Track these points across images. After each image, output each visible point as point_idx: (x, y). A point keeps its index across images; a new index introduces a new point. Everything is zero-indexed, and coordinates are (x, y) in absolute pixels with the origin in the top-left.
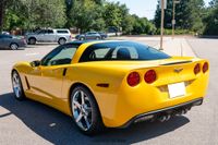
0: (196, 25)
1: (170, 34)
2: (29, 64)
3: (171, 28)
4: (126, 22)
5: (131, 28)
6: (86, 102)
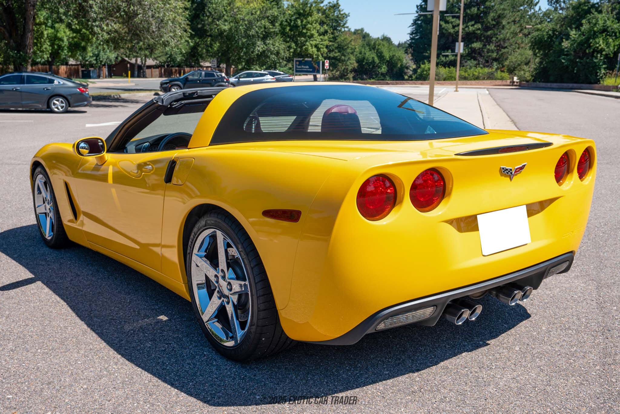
0: (513, 58)
1: (449, 79)
2: (69, 148)
3: (453, 64)
4: (341, 48)
5: (352, 63)
6: (232, 263)
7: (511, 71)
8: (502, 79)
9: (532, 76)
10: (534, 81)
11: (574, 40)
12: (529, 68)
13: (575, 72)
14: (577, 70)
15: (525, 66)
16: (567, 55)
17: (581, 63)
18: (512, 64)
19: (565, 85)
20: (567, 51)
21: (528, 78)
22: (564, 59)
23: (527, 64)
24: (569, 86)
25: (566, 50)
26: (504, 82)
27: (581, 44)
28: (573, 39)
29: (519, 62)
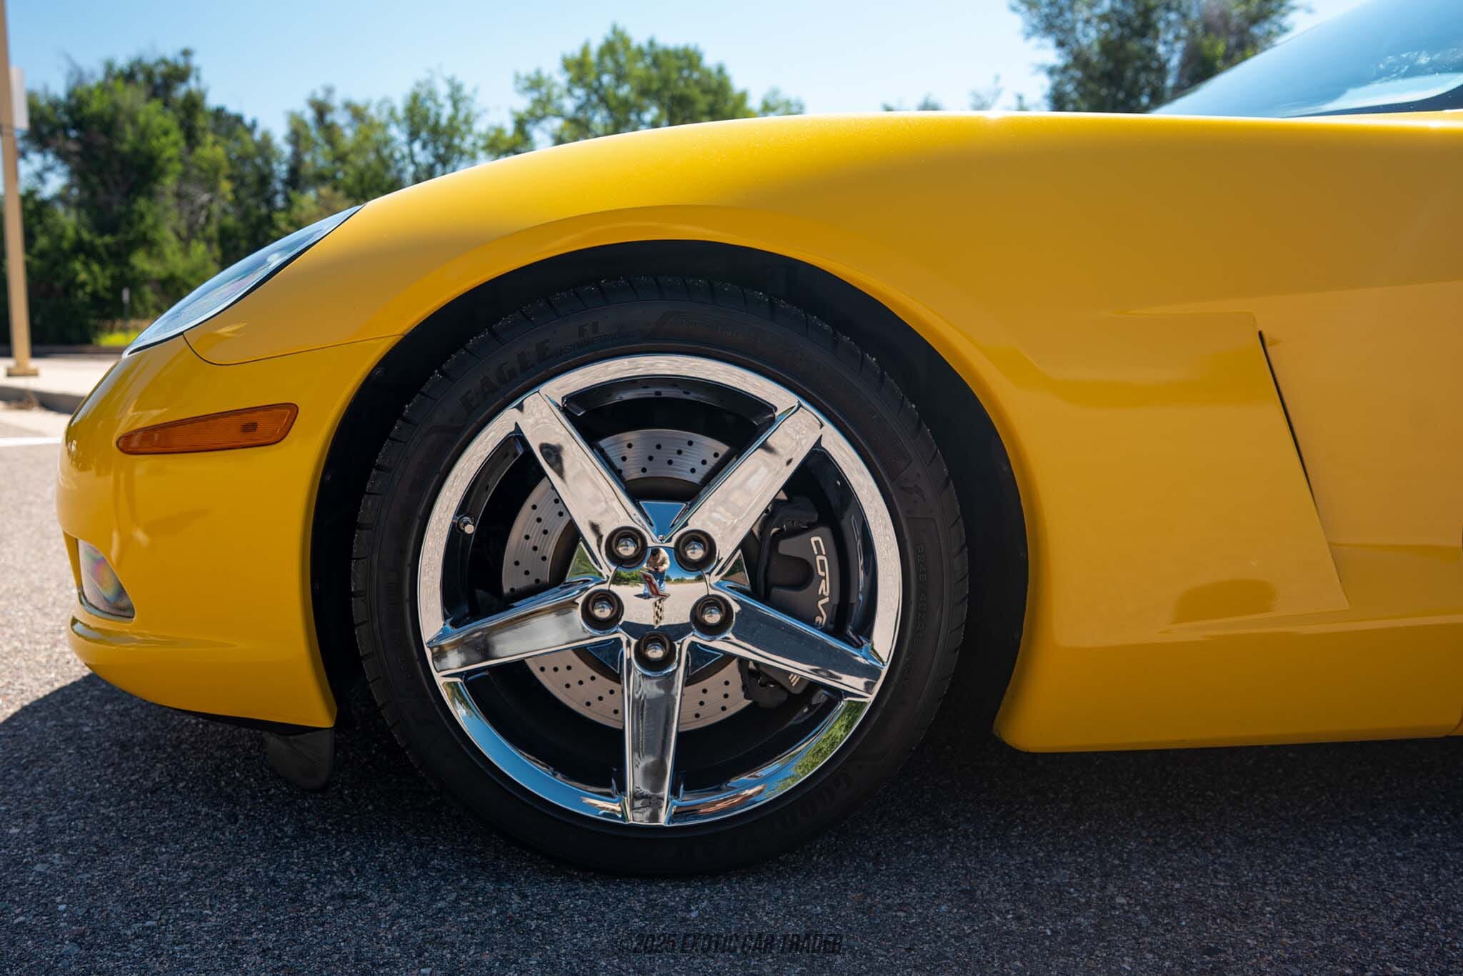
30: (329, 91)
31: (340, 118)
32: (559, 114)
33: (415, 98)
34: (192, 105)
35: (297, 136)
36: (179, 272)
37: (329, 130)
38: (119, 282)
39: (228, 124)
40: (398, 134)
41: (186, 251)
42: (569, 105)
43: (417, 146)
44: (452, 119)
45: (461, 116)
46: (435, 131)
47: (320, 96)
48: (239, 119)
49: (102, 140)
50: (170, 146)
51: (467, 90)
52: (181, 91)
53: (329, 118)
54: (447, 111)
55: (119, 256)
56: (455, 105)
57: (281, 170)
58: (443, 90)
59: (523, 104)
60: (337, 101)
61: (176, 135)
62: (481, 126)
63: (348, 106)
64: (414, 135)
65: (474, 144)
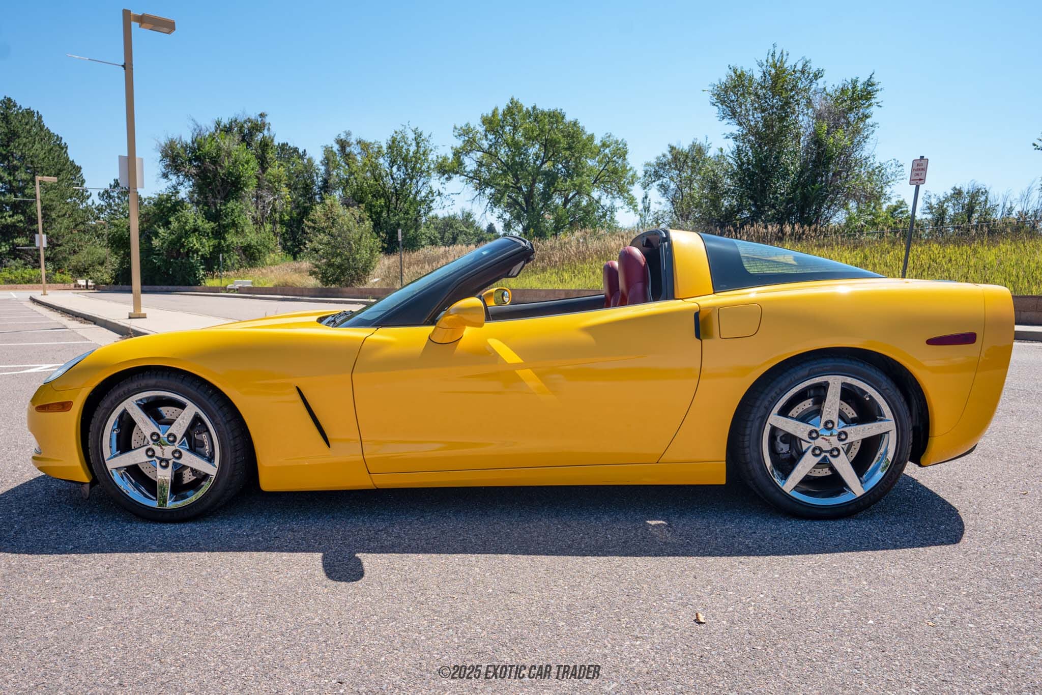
7: (80, 272)
8: (64, 282)
9: (112, 278)
10: (116, 283)
11: (163, 239)
12: (105, 268)
13: (171, 273)
14: (172, 271)
15: (100, 267)
16: (158, 255)
17: (176, 263)
18: (80, 264)
19: (158, 288)
20: (159, 250)
21: (107, 280)
22: (155, 258)
23: (102, 264)
24: (162, 288)
25: (157, 249)
26: (67, 286)
27: (172, 243)
28: (162, 237)
29: (90, 262)
30: (348, 134)
31: (355, 149)
32: (480, 149)
33: (394, 140)
34: (265, 145)
35: (328, 161)
36: (253, 243)
37: (347, 156)
38: (218, 249)
39: (288, 153)
40: (384, 163)
41: (258, 231)
42: (485, 144)
43: (395, 169)
44: (417, 152)
45: (421, 150)
46: (405, 159)
47: (343, 137)
48: (296, 150)
49: (211, 167)
50: (250, 170)
51: (425, 135)
52: (259, 137)
53: (348, 149)
54: (413, 149)
55: (218, 234)
56: (418, 144)
57: (319, 181)
58: (411, 136)
59: (459, 143)
60: (353, 140)
61: (254, 163)
62: (432, 157)
63: (359, 142)
64: (393, 163)
65: (428, 167)
